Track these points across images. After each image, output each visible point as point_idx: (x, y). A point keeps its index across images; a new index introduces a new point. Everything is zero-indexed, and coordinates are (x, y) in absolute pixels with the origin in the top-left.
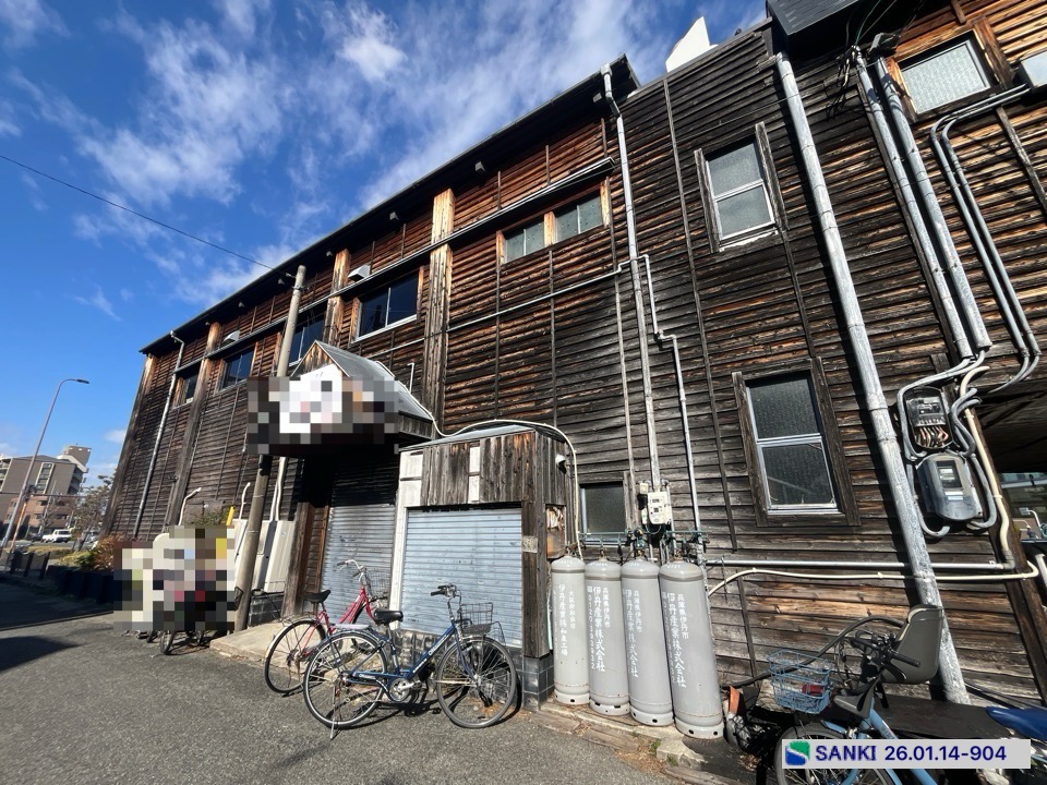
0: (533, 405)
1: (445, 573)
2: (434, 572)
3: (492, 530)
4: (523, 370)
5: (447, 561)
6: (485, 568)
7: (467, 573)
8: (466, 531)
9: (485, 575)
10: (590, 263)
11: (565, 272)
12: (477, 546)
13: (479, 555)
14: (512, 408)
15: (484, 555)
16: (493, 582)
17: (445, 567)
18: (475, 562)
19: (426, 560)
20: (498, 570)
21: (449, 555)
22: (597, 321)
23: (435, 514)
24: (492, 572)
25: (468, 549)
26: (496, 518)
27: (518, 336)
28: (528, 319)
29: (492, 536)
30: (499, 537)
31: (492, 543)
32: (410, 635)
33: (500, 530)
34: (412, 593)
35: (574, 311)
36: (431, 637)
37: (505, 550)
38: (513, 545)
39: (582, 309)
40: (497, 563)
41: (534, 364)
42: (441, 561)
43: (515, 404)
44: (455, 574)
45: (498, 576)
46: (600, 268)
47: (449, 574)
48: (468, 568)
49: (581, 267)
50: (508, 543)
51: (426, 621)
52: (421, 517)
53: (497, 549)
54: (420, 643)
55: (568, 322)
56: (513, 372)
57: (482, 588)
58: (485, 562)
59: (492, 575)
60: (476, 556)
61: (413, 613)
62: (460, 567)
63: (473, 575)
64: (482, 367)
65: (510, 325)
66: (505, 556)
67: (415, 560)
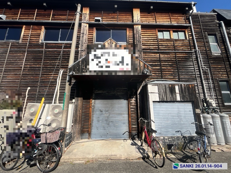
0: (173, 77)
1: (169, 119)
2: (166, 119)
3: (183, 108)
4: (169, 68)
5: (169, 116)
6: (183, 117)
7: (177, 119)
8: (175, 108)
9: (183, 119)
10: (184, 47)
11: (178, 47)
12: (179, 112)
13: (180, 114)
14: (166, 77)
15: (182, 114)
16: (186, 121)
17: (169, 118)
18: (179, 116)
19: (161, 116)
20: (187, 117)
21: (170, 114)
22: (188, 61)
23: (163, 103)
24: (185, 118)
25: (176, 113)
26: (184, 105)
27: (166, 59)
28: (169, 55)
29: (183, 109)
30: (185, 109)
31: (184, 111)
32: (162, 138)
33: (186, 108)
34: (158, 126)
35: (181, 57)
36: (170, 137)
37: (188, 112)
38: (190, 111)
39: (183, 57)
40: (186, 116)
41: (172, 67)
42: (167, 116)
43: (167, 76)
44: (173, 119)
45: (187, 119)
46: (187, 49)
47: (171, 119)
48: (177, 117)
49: (182, 47)
50: (188, 111)
51: (165, 133)
52: (158, 104)
53: (185, 112)
54: (166, 139)
55: (180, 59)
56: (165, 68)
57: (182, 122)
58: (182, 116)
59: (185, 119)
60: (179, 114)
61: (159, 132)
62: (174, 118)
63: (179, 119)
64: (155, 64)
65: (163, 55)
66: (188, 114)
67: (157, 116)
